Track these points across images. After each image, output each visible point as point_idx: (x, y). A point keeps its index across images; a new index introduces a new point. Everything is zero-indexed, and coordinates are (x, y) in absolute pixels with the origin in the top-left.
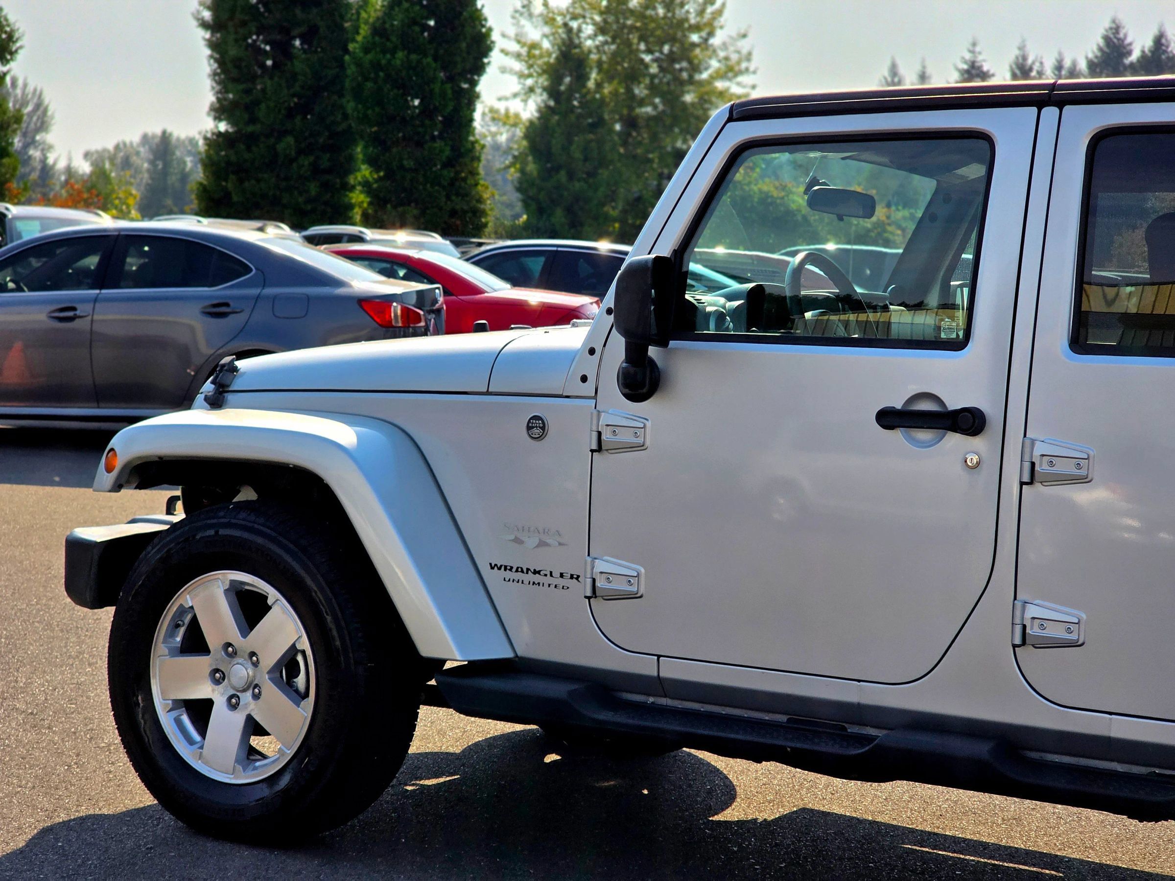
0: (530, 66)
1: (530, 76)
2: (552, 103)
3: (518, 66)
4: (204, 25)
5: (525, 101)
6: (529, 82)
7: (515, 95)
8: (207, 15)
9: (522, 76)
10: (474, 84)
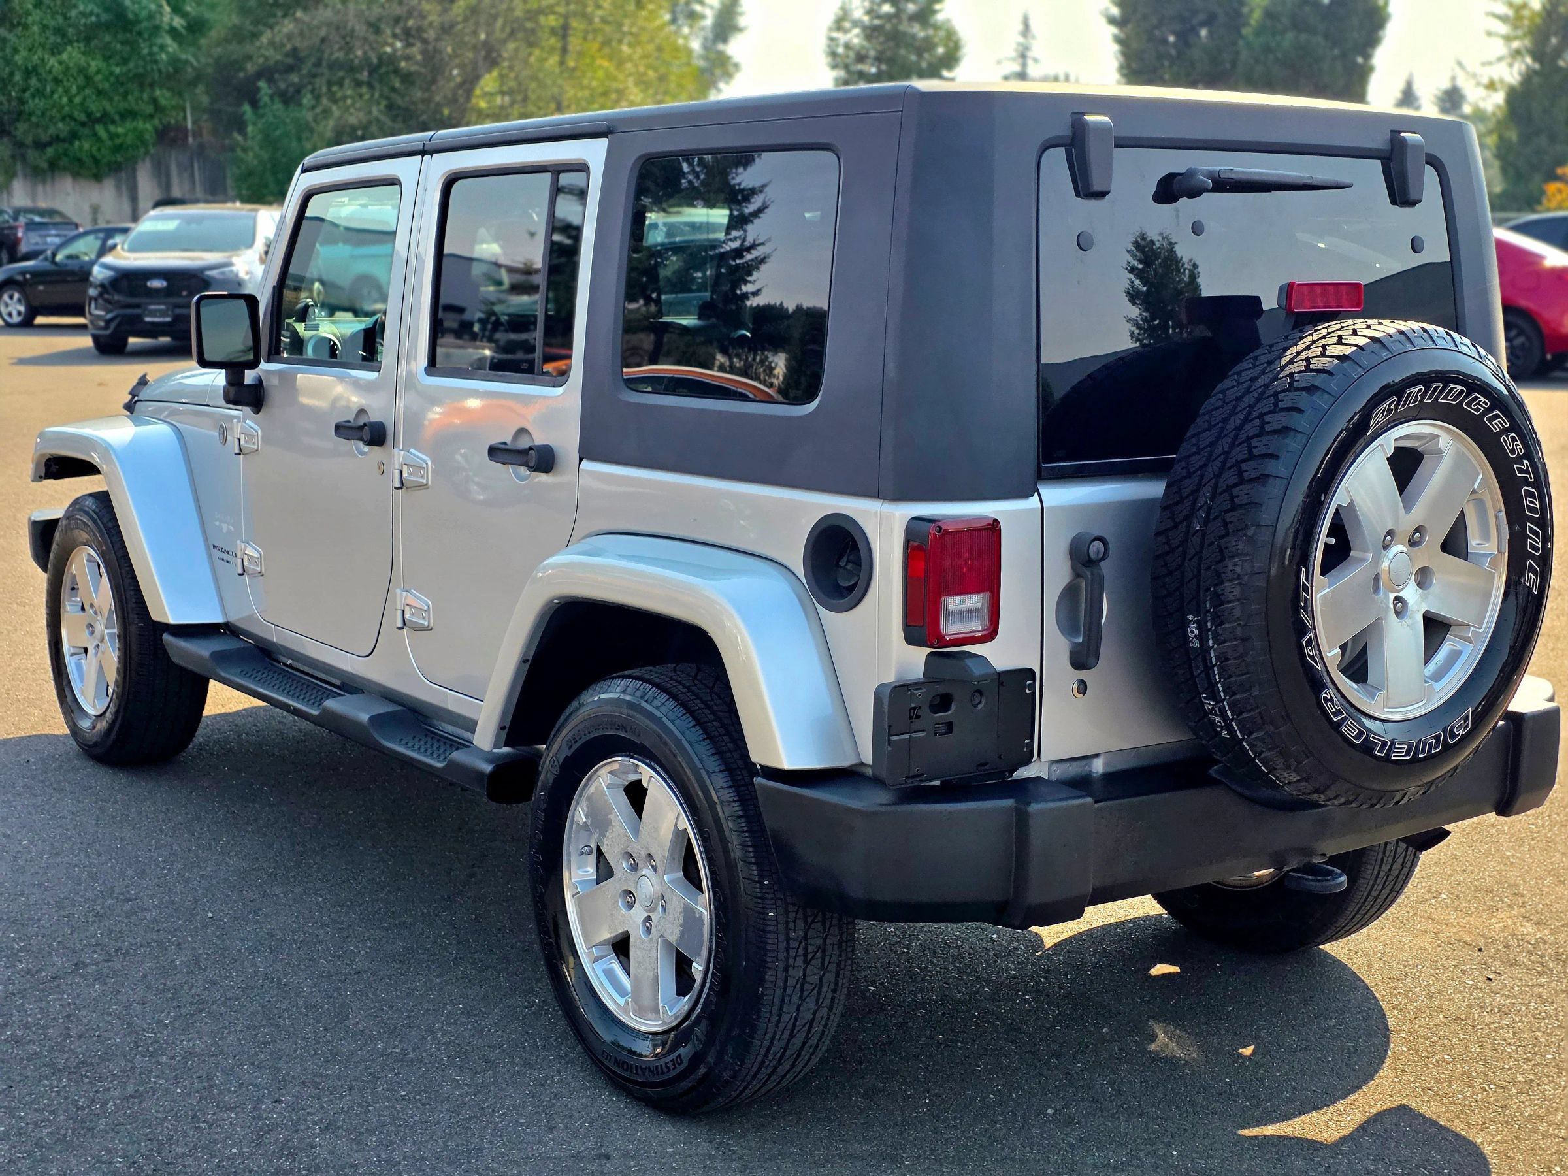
0: (1515, 27)
1: (1516, 38)
2: (1537, 66)
3: (1504, 29)
4: (1112, 21)
5: (1511, 65)
6: (1516, 44)
7: (1500, 59)
8: (1115, 11)
9: (1508, 39)
10: (1367, 57)
